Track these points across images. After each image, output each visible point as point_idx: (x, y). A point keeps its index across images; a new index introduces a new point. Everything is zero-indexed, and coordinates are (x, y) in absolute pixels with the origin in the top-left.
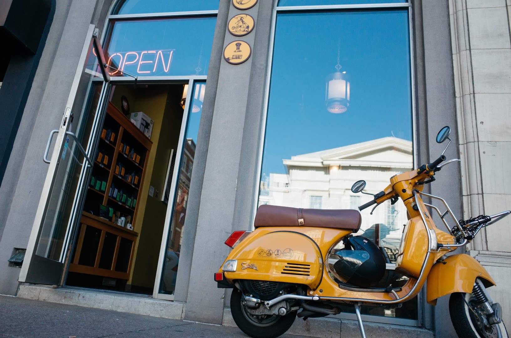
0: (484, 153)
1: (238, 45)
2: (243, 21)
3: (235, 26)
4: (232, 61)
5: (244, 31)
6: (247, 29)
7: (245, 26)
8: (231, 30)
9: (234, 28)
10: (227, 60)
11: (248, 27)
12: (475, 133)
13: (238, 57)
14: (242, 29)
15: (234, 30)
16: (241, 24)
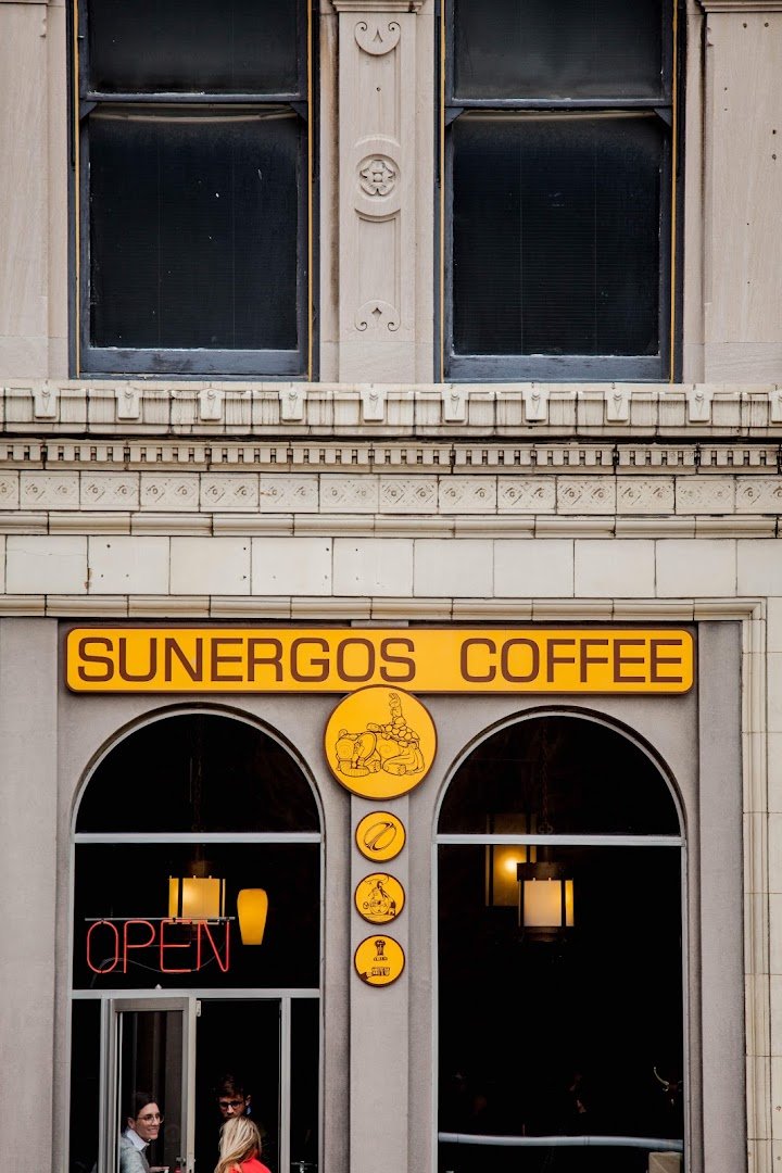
0: (779, 1158)
1: (380, 945)
2: (382, 891)
3: (369, 900)
4: (371, 980)
5: (387, 913)
6: (391, 910)
7: (388, 902)
8: (363, 911)
9: (367, 905)
10: (363, 978)
11: (393, 905)
12: (769, 1125)
13: (383, 973)
14: (384, 909)
15: (368, 911)
16: (379, 897)
